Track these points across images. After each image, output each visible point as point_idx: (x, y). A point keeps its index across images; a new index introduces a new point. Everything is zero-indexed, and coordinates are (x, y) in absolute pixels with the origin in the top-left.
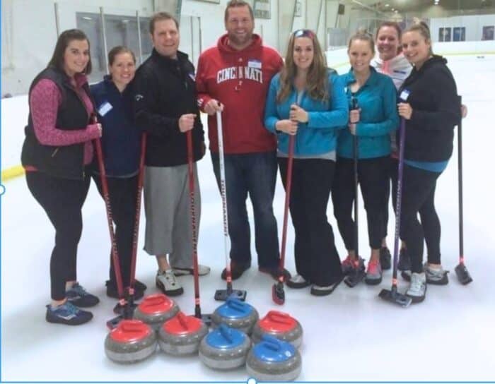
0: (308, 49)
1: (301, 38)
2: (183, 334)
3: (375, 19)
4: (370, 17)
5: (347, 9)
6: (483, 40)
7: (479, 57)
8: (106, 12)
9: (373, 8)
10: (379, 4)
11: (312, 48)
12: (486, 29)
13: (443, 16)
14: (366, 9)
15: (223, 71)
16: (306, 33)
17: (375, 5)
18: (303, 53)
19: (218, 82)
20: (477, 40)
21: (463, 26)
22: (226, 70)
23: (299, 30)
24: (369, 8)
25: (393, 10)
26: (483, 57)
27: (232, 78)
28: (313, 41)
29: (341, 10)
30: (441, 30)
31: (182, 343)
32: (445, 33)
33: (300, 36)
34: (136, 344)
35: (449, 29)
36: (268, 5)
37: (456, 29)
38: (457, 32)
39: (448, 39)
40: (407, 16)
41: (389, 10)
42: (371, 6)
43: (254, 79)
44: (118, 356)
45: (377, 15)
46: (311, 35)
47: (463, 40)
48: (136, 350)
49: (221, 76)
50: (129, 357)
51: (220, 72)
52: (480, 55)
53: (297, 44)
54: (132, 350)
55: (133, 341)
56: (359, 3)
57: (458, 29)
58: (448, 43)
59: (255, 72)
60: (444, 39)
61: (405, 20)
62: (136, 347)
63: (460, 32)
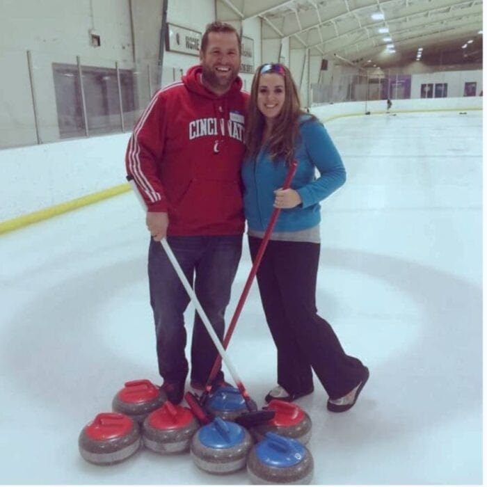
0: (278, 91)
1: (268, 76)
2: (171, 429)
3: (357, 74)
4: (352, 73)
5: (330, 64)
6: (464, 96)
7: (461, 113)
8: (83, 63)
9: (356, 64)
10: (362, 59)
11: (283, 89)
12: (467, 84)
13: (425, 72)
14: (349, 65)
15: (198, 121)
16: (276, 68)
17: (357, 61)
18: (272, 96)
19: (191, 138)
20: (459, 96)
21: (445, 82)
22: (201, 120)
23: (266, 65)
24: (352, 64)
25: (375, 66)
26: (465, 113)
27: (210, 134)
28: (285, 79)
29: (324, 65)
30: (423, 86)
31: (171, 440)
32: (427, 89)
33: (267, 72)
34: (117, 442)
35: (431, 85)
36: (251, 59)
37: (437, 85)
38: (439, 88)
39: (430, 95)
40: (390, 72)
41: (370, 66)
42: (354, 62)
43: (238, 138)
44: (95, 457)
45: (360, 70)
46: (282, 71)
47: (445, 96)
48: (116, 449)
49: (194, 129)
50: (108, 457)
51: (193, 123)
52: (463, 112)
53: (263, 83)
54: (112, 449)
55: (113, 438)
56: (343, 59)
57: (440, 85)
58: (430, 100)
59: (238, 129)
60: (426, 96)
61: (387, 76)
62: (116, 445)
63: (443, 88)
